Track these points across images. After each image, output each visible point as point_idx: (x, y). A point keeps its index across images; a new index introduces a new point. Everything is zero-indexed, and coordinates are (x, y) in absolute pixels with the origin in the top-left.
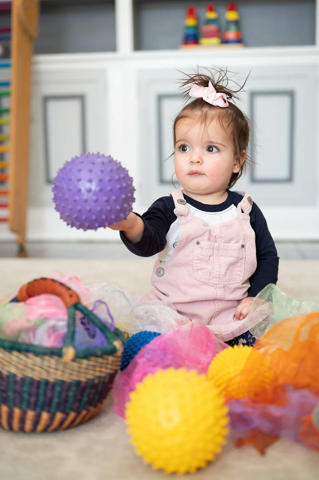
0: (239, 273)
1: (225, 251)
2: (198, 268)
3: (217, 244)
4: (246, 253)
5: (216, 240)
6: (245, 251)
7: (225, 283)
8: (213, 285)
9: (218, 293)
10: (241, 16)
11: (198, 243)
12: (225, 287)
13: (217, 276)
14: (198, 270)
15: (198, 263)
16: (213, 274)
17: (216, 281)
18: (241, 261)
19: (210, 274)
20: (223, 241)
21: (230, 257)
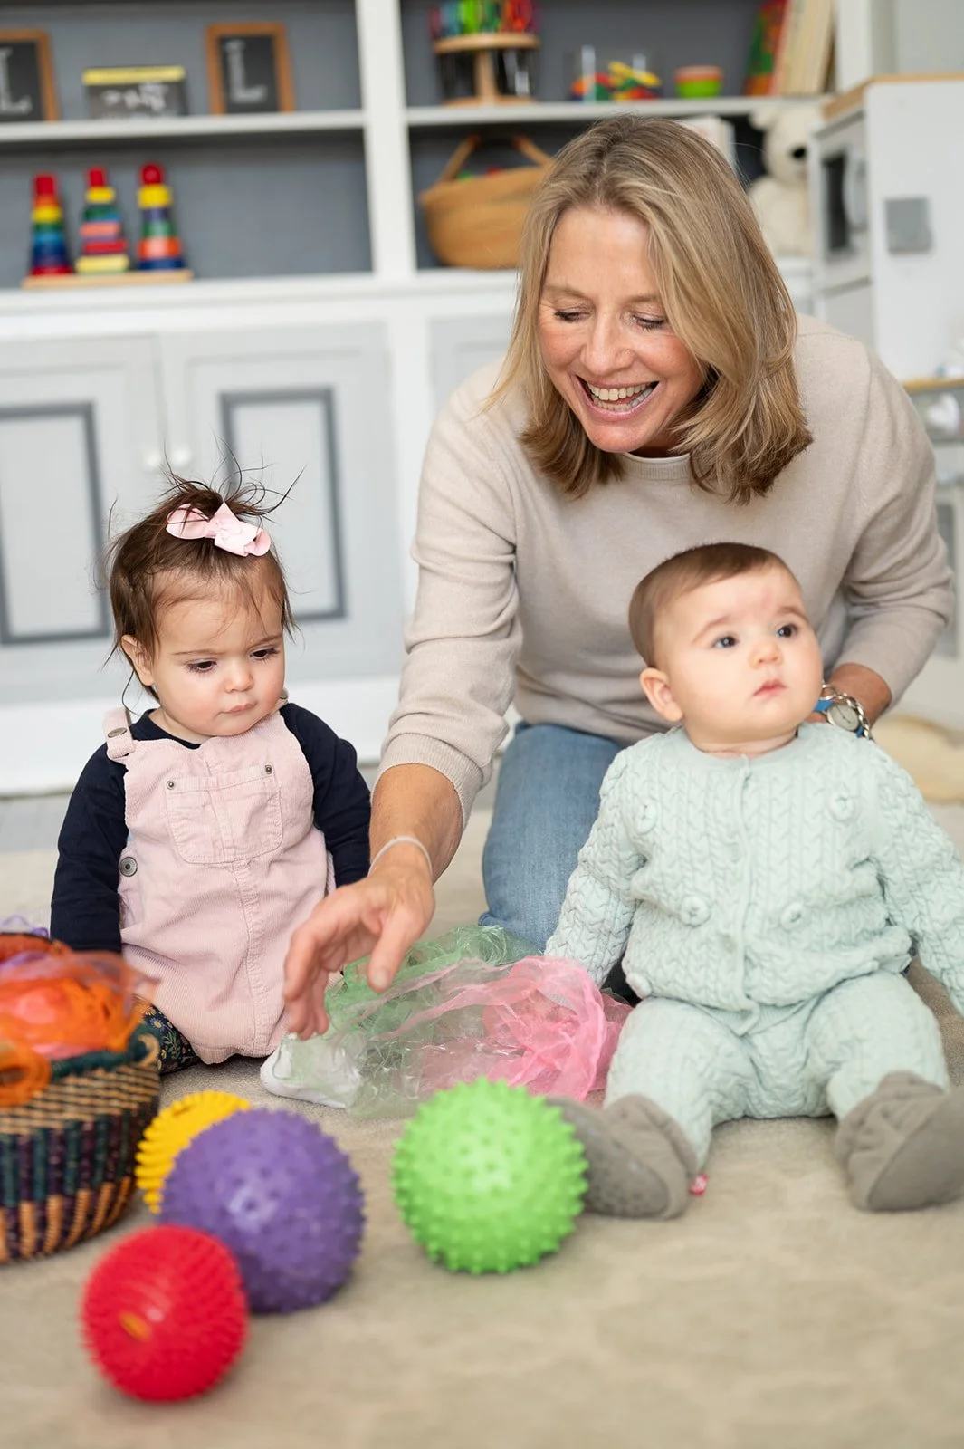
0: (271, 828)
1: (233, 788)
2: (185, 837)
3: (213, 779)
4: (280, 782)
5: (209, 771)
6: (276, 779)
7: (248, 856)
8: (225, 864)
9: (239, 881)
10: (175, 195)
11: (172, 785)
12: (251, 864)
13: (230, 844)
14: (185, 841)
15: (182, 826)
16: (220, 842)
17: (229, 855)
18: (272, 802)
19: (213, 844)
20: (225, 769)
21: (249, 796)
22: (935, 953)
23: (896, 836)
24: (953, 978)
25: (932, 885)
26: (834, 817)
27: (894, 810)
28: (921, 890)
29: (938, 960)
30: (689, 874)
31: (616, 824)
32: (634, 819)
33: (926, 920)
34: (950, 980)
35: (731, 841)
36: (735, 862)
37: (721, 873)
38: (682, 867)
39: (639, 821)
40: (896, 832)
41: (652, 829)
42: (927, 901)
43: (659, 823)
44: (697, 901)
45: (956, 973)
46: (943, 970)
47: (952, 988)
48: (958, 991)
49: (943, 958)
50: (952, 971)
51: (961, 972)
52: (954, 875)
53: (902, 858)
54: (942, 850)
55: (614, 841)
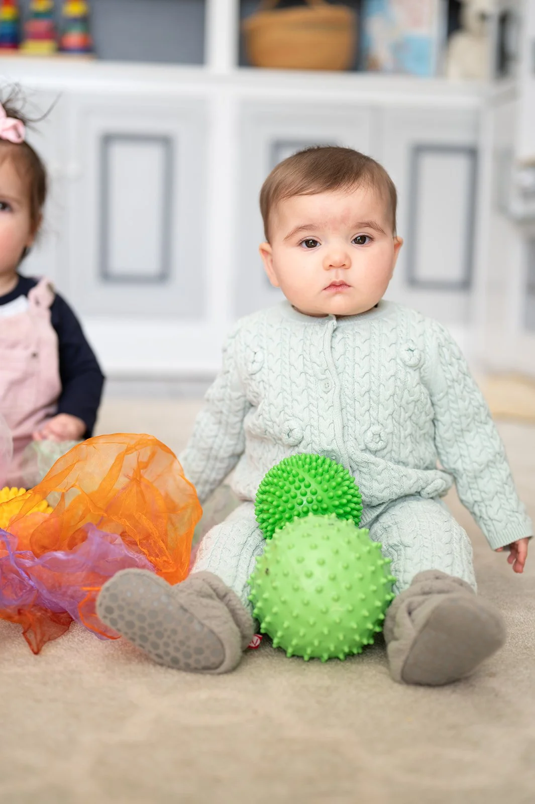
22: (470, 488)
23: (449, 387)
24: (484, 510)
25: (472, 434)
26: (404, 363)
27: (449, 366)
28: (463, 436)
29: (472, 494)
30: (289, 404)
31: (231, 370)
32: (245, 364)
33: (467, 460)
34: (480, 511)
35: (324, 377)
36: (326, 393)
37: (315, 402)
38: (284, 398)
39: (250, 364)
40: (450, 383)
41: (260, 370)
42: (468, 446)
43: (265, 365)
44: (293, 424)
45: (486, 506)
46: (476, 502)
47: (481, 517)
48: (486, 520)
49: (477, 492)
50: (482, 504)
51: (491, 506)
52: (488, 428)
53: (452, 405)
54: (481, 406)
55: (229, 384)
